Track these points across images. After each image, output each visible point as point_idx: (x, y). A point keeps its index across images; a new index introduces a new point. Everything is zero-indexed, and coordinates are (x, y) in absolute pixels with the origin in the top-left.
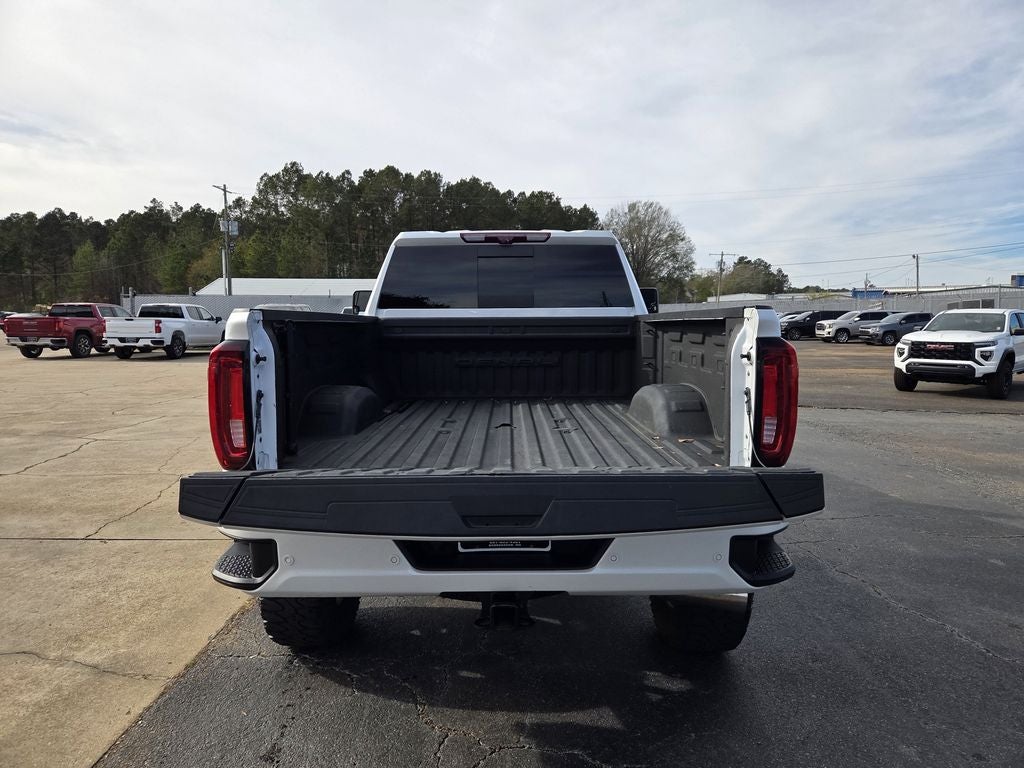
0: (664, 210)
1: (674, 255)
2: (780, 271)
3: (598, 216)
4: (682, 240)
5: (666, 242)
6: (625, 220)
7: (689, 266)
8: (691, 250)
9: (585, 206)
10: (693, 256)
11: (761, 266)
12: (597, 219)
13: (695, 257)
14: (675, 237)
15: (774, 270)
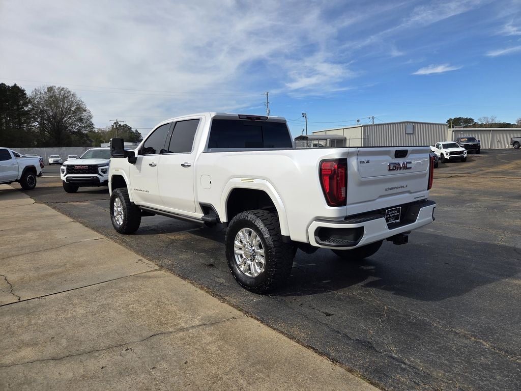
0: (72, 93)
1: (81, 120)
2: (137, 131)
3: (26, 92)
4: (85, 111)
5: (74, 112)
6: (47, 97)
7: (91, 125)
8: (91, 117)
9: (15, 85)
10: (91, 120)
11: (126, 128)
12: (25, 94)
13: (93, 121)
14: (80, 109)
15: (133, 130)
